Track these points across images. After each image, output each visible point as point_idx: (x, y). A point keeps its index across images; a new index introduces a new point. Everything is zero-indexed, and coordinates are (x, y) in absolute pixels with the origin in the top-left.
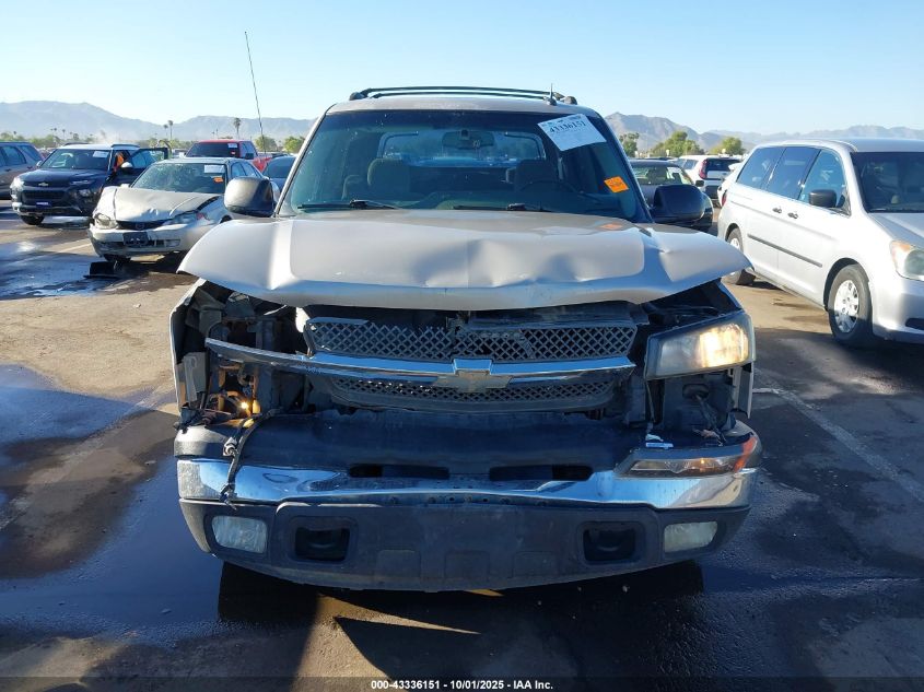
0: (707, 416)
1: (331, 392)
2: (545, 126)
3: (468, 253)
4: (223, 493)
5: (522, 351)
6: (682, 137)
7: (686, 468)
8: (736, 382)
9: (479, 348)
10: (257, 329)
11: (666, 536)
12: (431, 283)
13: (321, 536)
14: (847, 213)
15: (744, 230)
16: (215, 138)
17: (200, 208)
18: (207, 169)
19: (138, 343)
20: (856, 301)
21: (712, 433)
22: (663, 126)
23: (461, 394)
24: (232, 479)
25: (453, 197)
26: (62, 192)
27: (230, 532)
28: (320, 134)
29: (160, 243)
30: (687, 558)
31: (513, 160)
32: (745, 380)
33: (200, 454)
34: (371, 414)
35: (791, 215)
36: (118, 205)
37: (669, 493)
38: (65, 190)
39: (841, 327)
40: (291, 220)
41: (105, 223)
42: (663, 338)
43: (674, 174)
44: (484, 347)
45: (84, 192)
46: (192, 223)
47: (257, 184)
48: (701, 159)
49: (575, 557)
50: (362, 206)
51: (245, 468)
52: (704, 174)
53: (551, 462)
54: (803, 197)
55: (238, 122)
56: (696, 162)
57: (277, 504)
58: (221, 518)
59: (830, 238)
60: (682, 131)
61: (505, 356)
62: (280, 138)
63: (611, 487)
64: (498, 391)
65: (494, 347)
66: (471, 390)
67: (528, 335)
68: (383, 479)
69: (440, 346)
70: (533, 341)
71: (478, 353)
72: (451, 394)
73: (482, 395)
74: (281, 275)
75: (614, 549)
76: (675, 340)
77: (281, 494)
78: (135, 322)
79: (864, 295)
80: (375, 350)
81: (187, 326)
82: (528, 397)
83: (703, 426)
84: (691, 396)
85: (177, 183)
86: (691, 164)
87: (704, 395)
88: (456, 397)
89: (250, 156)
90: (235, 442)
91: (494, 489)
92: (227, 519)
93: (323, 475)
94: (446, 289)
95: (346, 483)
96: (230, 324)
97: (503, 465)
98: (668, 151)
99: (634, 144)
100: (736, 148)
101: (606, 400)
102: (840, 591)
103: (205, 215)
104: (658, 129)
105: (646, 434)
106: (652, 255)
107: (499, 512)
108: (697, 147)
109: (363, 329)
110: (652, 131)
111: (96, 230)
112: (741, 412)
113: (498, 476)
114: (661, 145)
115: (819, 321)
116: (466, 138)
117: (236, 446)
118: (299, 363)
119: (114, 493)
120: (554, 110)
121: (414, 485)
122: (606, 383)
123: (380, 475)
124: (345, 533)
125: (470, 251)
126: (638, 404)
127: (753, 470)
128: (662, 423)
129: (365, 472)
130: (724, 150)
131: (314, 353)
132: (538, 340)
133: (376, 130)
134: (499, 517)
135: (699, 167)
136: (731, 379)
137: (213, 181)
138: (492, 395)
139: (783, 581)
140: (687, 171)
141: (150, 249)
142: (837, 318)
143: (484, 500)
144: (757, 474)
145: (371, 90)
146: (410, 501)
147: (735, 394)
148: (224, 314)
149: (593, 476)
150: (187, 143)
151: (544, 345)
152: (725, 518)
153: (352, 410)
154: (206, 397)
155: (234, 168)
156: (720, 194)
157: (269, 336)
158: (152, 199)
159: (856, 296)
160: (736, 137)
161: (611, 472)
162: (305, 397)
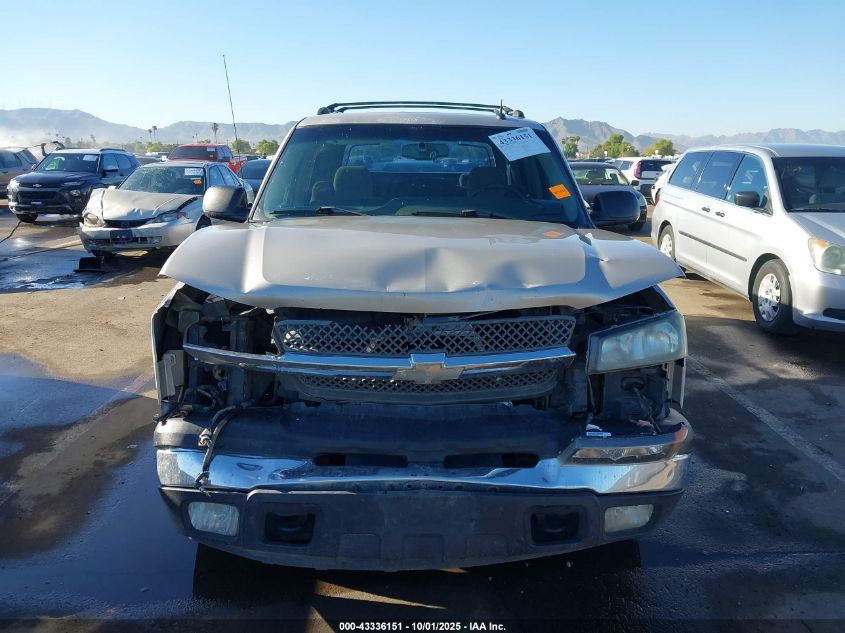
0: (642, 406)
1: (298, 389)
2: (495, 139)
3: (425, 260)
4: (198, 481)
5: (472, 344)
6: (619, 139)
7: (623, 455)
8: (670, 375)
9: (433, 342)
10: (231, 329)
11: (606, 517)
12: (392, 288)
13: (288, 520)
14: (769, 212)
15: (676, 227)
16: (195, 142)
17: (180, 208)
18: (188, 172)
19: (122, 333)
20: (778, 293)
21: (647, 423)
22: (602, 130)
23: (418, 387)
24: (206, 467)
25: (410, 203)
26: (54, 193)
27: (205, 517)
28: (290, 147)
29: (144, 239)
30: (625, 538)
31: (465, 161)
32: (678, 374)
33: (178, 444)
34: (335, 406)
35: (718, 214)
36: (105, 206)
37: (608, 479)
38: (57, 190)
39: (764, 316)
40: (264, 227)
41: (94, 222)
42: (603, 336)
43: (611, 175)
44: (438, 342)
45: (74, 192)
46: (172, 222)
47: (232, 192)
48: (636, 160)
49: (523, 539)
50: (329, 213)
51: (218, 458)
52: (639, 174)
53: (500, 450)
54: (729, 197)
55: (215, 127)
56: (632, 163)
57: (248, 491)
58: (196, 503)
59: (753, 235)
60: (618, 134)
61: (457, 350)
62: (254, 141)
63: (557, 474)
64: (452, 383)
65: (448, 341)
66: (427, 382)
67: (477, 330)
68: (346, 467)
69: (398, 342)
70: (482, 334)
71: (433, 347)
72: (409, 387)
73: (437, 387)
74: (254, 280)
75: (559, 530)
76: (614, 338)
77: (251, 482)
78: (119, 313)
79: (784, 287)
80: (339, 348)
81: (167, 326)
82: (479, 387)
83: (638, 416)
84: (629, 389)
85: (160, 185)
86: (627, 165)
87: (641, 387)
88: (413, 390)
89: (226, 159)
90: (209, 433)
91: (448, 476)
92: (202, 505)
93: (291, 464)
94: (405, 294)
95: (312, 470)
96: (206, 324)
97: (457, 453)
98: (606, 153)
99: (575, 147)
100: (668, 149)
101: (550, 387)
102: (766, 566)
103: (184, 214)
104: (597, 132)
105: (586, 424)
106: (593, 263)
107: (454, 497)
108: (632, 148)
109: (327, 329)
110: (591, 134)
111: (86, 228)
112: (675, 403)
113: (452, 463)
114: (600, 147)
115: (744, 309)
116: (424, 150)
117: (211, 437)
118: (269, 363)
119: (97, 476)
120: (503, 124)
121: (375, 473)
122: (549, 372)
123: (343, 464)
124: (310, 519)
125: (428, 258)
126: (580, 397)
127: (685, 457)
128: (602, 414)
129: (329, 461)
130: (657, 152)
131: (283, 353)
132: (487, 334)
133: (341, 142)
134: (452, 503)
135: (634, 167)
136: (665, 372)
137: (192, 183)
138: (446, 386)
139: (715, 556)
140: (623, 172)
141: (134, 245)
142: (760, 308)
143: (440, 487)
144: (689, 459)
145: (336, 105)
146: (372, 488)
147: (669, 386)
148: (201, 315)
149: (540, 462)
150: (170, 146)
151: (492, 338)
152: (659, 501)
153: (318, 404)
154: (184, 391)
155: (212, 171)
156: (654, 192)
157: (243, 335)
158: (136, 199)
159: (777, 288)
160: (668, 139)
161: (555, 459)
162: (275, 389)
